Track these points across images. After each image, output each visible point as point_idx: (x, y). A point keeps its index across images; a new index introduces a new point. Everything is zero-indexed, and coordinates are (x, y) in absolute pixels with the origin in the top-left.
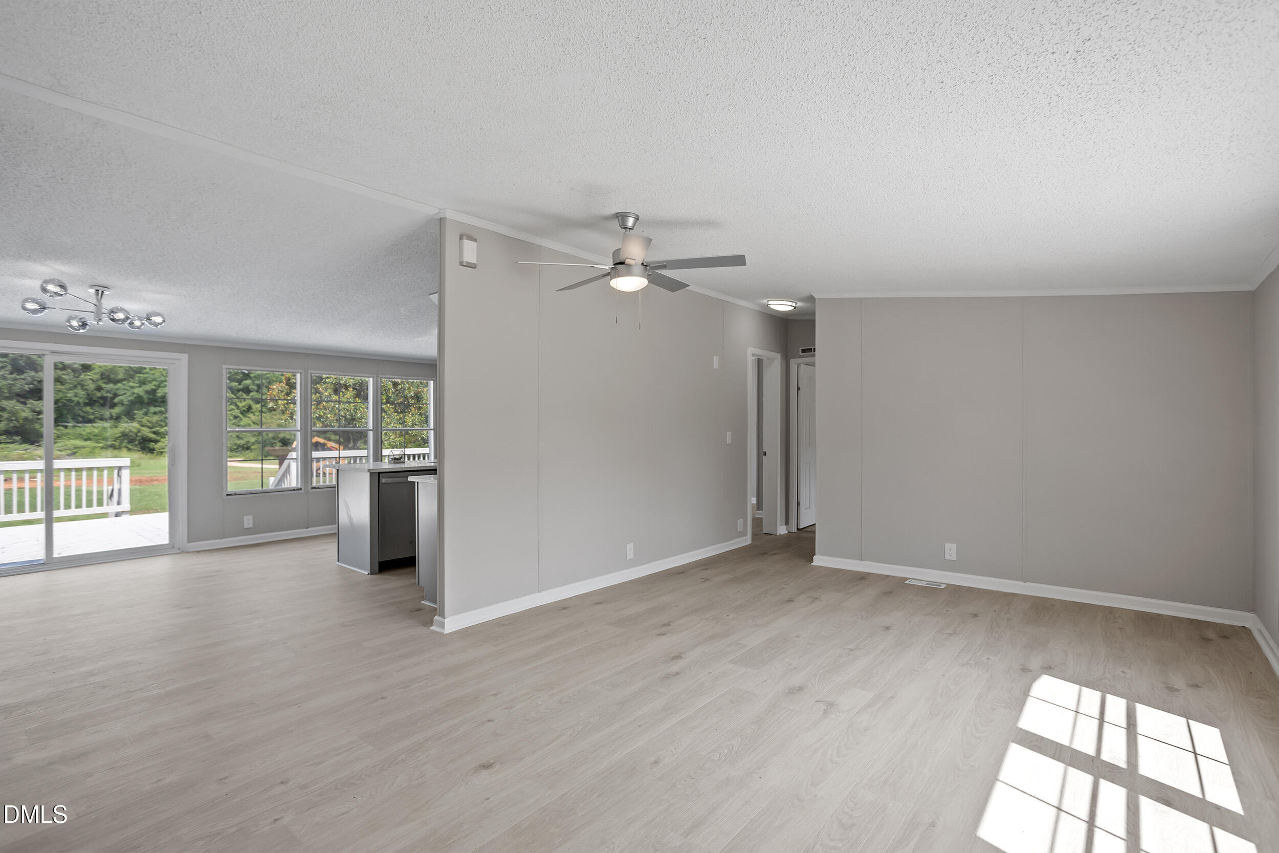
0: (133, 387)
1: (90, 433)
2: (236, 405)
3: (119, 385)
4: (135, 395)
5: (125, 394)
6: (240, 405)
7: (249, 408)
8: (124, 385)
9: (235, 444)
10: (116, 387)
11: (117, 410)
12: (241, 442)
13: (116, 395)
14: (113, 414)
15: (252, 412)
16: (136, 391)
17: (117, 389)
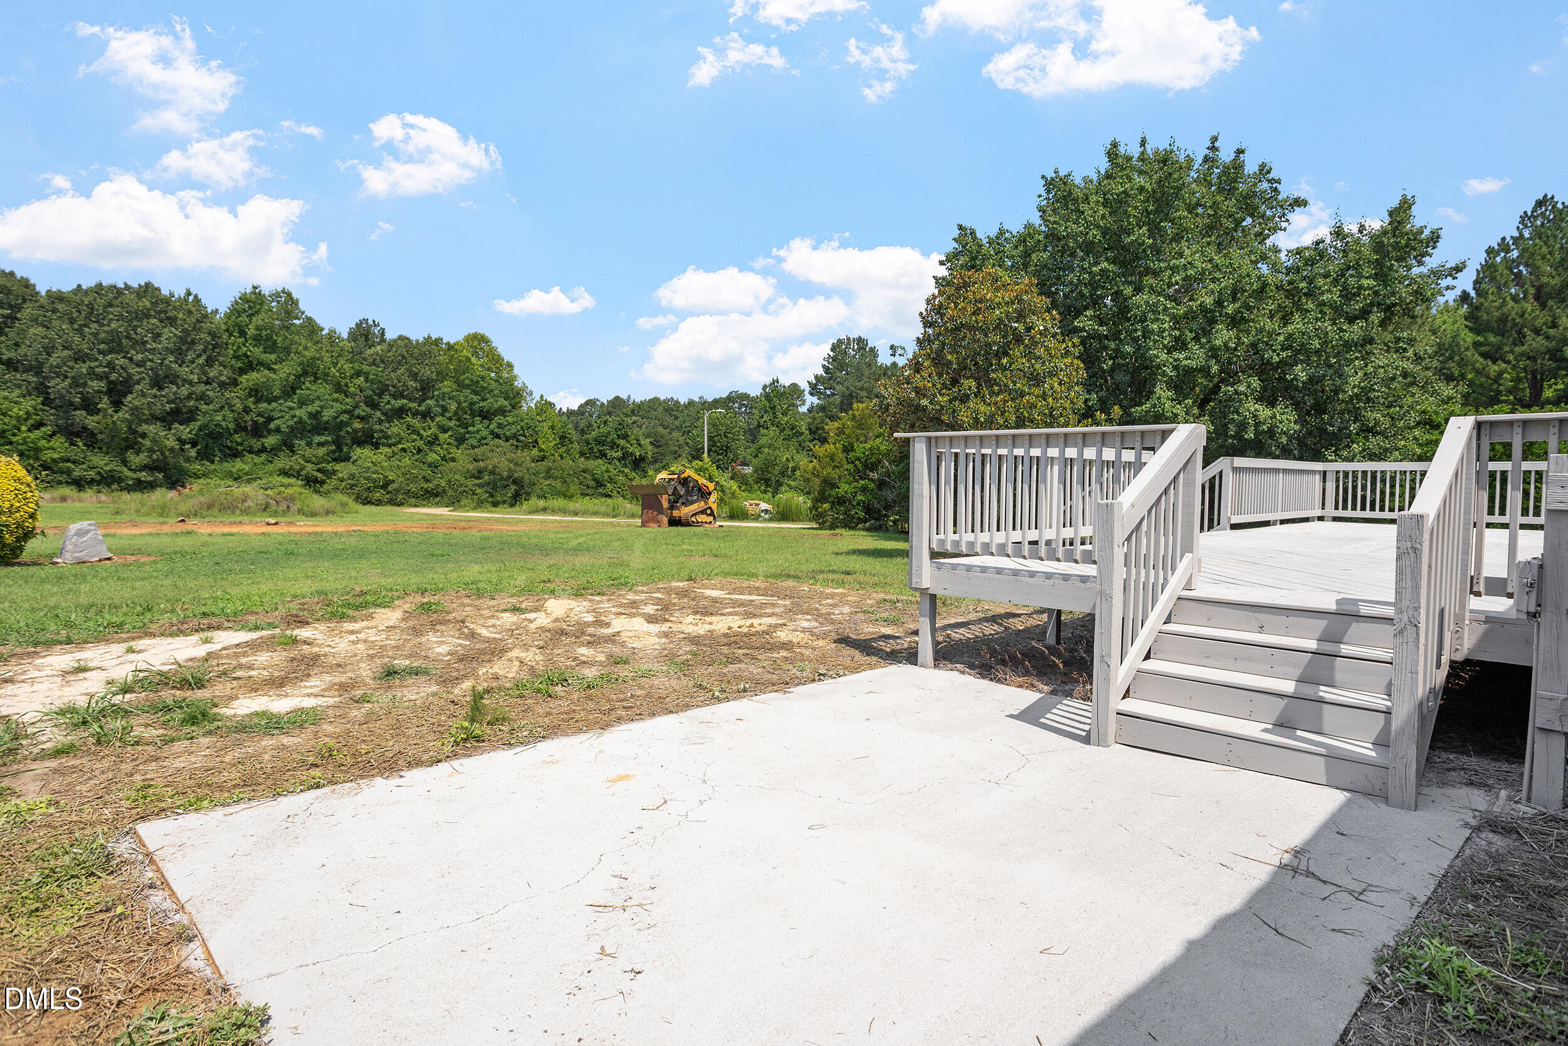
0: (291, 408)
1: (239, 470)
2: (419, 434)
3: (274, 405)
4: (296, 419)
5: (282, 417)
6: (424, 434)
7: (436, 438)
8: (280, 405)
9: (422, 488)
10: (270, 407)
11: (270, 441)
12: (430, 486)
13: (270, 419)
14: (266, 445)
15: (438, 445)
16: (298, 412)
17: (271, 411)
